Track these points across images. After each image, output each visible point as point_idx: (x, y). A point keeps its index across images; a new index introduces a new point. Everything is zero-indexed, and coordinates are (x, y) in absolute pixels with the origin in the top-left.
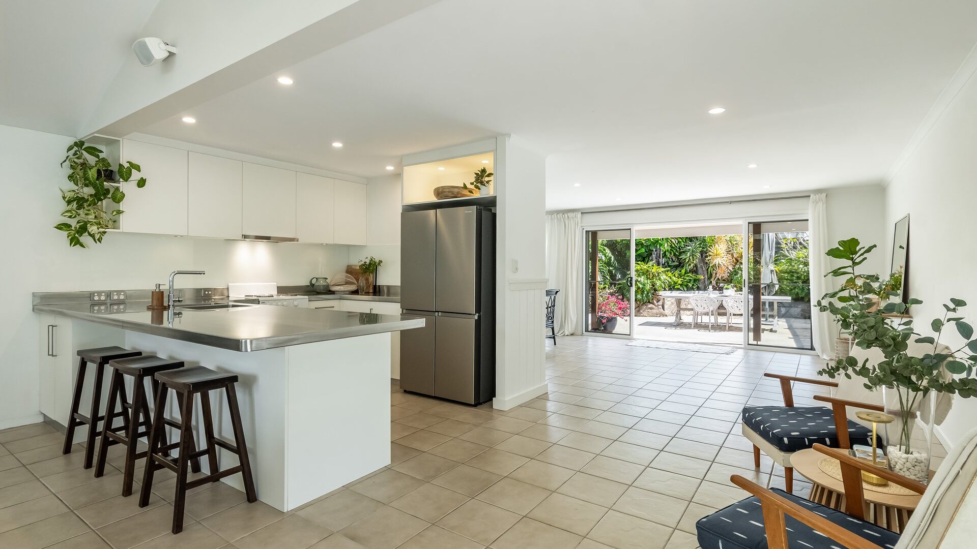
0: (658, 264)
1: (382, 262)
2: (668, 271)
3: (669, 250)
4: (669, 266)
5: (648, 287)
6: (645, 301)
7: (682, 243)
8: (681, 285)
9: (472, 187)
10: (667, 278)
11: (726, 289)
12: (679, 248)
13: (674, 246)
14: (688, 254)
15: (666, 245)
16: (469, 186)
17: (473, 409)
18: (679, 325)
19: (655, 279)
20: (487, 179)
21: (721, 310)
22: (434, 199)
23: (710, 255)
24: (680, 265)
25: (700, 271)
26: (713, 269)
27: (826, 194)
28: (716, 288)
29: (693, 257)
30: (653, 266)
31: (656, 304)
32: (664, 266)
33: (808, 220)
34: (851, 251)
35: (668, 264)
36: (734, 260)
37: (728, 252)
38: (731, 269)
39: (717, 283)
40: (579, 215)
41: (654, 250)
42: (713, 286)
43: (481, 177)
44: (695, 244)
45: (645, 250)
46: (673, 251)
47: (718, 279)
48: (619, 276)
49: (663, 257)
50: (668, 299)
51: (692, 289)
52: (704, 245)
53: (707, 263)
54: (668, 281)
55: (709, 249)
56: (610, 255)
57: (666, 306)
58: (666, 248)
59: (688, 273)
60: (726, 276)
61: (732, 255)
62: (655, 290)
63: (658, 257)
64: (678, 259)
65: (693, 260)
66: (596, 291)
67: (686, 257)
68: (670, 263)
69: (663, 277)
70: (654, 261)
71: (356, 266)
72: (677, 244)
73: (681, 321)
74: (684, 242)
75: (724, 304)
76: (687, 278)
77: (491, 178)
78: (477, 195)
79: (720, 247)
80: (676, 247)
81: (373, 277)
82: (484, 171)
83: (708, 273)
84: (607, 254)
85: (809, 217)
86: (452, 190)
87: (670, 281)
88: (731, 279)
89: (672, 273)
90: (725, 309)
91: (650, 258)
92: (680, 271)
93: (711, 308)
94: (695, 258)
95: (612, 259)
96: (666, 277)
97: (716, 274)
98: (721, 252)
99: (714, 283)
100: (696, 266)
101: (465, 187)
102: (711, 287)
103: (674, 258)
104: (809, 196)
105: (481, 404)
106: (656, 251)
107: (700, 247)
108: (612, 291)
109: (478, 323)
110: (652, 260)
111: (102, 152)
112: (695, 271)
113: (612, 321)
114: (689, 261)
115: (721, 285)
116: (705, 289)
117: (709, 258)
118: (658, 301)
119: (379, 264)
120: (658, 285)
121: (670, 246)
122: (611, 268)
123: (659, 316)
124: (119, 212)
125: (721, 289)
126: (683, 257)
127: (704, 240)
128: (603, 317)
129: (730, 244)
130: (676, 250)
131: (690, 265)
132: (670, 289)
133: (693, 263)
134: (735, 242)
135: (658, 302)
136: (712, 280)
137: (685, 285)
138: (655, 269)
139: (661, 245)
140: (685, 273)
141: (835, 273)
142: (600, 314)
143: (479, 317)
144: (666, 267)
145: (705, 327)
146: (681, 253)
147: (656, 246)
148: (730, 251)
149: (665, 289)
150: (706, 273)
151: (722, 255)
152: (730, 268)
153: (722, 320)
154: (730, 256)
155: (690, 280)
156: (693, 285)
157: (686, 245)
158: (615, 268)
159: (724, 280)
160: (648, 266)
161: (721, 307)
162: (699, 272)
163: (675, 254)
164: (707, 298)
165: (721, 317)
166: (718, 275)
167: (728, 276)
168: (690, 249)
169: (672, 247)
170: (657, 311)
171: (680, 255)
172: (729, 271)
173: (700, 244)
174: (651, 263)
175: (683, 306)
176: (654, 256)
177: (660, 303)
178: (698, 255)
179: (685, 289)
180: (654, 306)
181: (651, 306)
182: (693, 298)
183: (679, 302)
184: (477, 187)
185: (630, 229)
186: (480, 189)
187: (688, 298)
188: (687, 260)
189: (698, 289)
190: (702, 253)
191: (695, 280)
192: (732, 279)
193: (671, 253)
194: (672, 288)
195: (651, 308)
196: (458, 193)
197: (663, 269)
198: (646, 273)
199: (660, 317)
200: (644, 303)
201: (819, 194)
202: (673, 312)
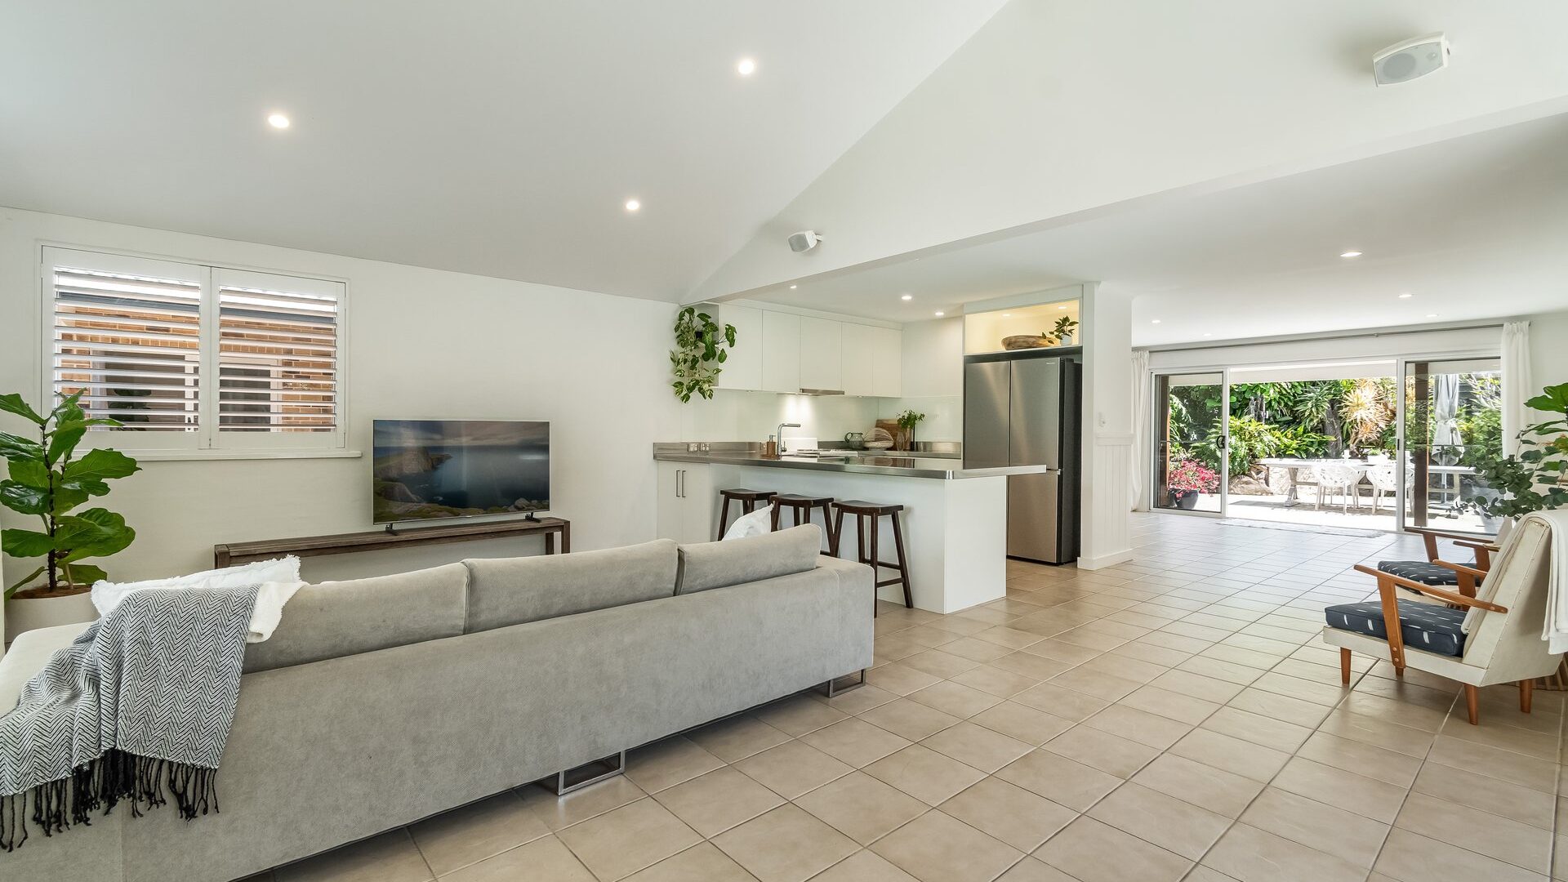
0: (1259, 419)
1: (924, 416)
2: (1274, 429)
3: (1277, 399)
4: (1277, 422)
5: (1243, 452)
6: (1237, 471)
7: (1300, 388)
8: (1297, 450)
9: (1053, 337)
10: (1274, 439)
11: (1373, 454)
12: (1294, 396)
13: (1284, 392)
14: (1310, 405)
15: (1272, 391)
16: (1048, 335)
17: (1056, 568)
18: (1293, 505)
19: (1253, 442)
20: (1069, 328)
21: (1364, 487)
22: (1002, 349)
23: (1346, 406)
24: (1296, 420)
25: (1329, 429)
26: (1352, 427)
27: (1530, 321)
28: (1357, 455)
29: (1317, 409)
30: (1250, 421)
31: (1256, 477)
32: (1269, 423)
33: (1499, 358)
34: (1565, 401)
35: (1275, 418)
36: (1389, 412)
37: (1378, 401)
38: (1384, 427)
39: (1358, 448)
40: (1147, 354)
41: (1253, 398)
42: (1351, 453)
43: (1063, 325)
44: (1322, 389)
45: (1237, 398)
46: (1283, 400)
47: (1361, 441)
48: (1194, 436)
49: (1266, 409)
50: (1277, 469)
51: (1316, 456)
52: (1336, 393)
53: (1341, 417)
54: (1275, 444)
55: (1345, 396)
56: (1181, 406)
57: (1271, 481)
58: (1272, 395)
59: (1309, 432)
60: (1374, 436)
61: (1386, 406)
62: (1254, 457)
63: (1259, 409)
64: (1292, 411)
65: (1318, 413)
66: (1166, 455)
67: (1305, 408)
68: (1278, 417)
69: (1267, 437)
70: (1253, 415)
71: (893, 420)
72: (1291, 389)
73: (1297, 501)
74: (1302, 386)
75: (1370, 477)
76: (1308, 440)
77: (1076, 327)
78: (1057, 344)
79: (1363, 394)
80: (1289, 393)
81: (910, 433)
82: (1066, 319)
83: (1342, 432)
84: (1175, 405)
85: (1502, 353)
86: (1027, 339)
87: (1278, 443)
88: (1382, 442)
89: (1282, 433)
90: (1372, 484)
91: (1245, 410)
92: (1296, 430)
93: (1348, 483)
94: (1321, 409)
95: (1184, 411)
96: (1271, 437)
97: (1357, 433)
98: (1367, 401)
99: (1353, 447)
100: (1322, 421)
101: (1044, 336)
102: (1347, 452)
103: (1285, 411)
104: (1502, 325)
105: (1062, 564)
106: (1255, 400)
107: (1330, 394)
108: (1189, 455)
109: (1060, 478)
110: (1249, 413)
111: (710, 317)
112: (1321, 429)
113: (1190, 496)
114: (1310, 414)
115: (1366, 451)
116: (1338, 456)
117: (1344, 410)
118: (1259, 472)
119: (920, 418)
120: (1259, 448)
121: (1279, 392)
122: (1181, 425)
123: (1260, 493)
124: (718, 371)
125: (1364, 457)
126: (1301, 408)
127: (1336, 384)
128: (1176, 490)
129: (1381, 388)
130: (1289, 399)
131: (1312, 420)
132: (1278, 456)
133: (1317, 417)
134: (1391, 386)
135: (1257, 474)
136: (1350, 442)
137: (1304, 450)
138: (1253, 427)
139: (1263, 391)
140: (1304, 432)
141: (1539, 430)
142: (1171, 487)
143: (1061, 472)
144: (1271, 424)
145: (1339, 509)
146: (1296, 403)
147: (1256, 393)
148: (1382, 399)
149: (1270, 456)
150: (1339, 432)
151: (1367, 406)
152: (1382, 425)
153: (1365, 501)
154: (1382, 406)
155: (1312, 442)
156: (1317, 450)
157: (1306, 392)
158: (1188, 424)
159: (1371, 444)
160: (1242, 421)
161: (1364, 481)
162: (1327, 431)
163: (1286, 405)
164: (1341, 467)
165: (1364, 498)
166: (1360, 436)
167: (1378, 438)
168: (1311, 397)
169: (1282, 394)
170: (1258, 487)
171: (1294, 406)
172: (1378, 429)
173: (1330, 389)
174: (1246, 418)
175: (1300, 478)
176: (1252, 407)
177: (1262, 475)
178: (1327, 406)
179: (1304, 456)
180: (1251, 480)
181: (1246, 479)
182: (1318, 468)
183: (1294, 472)
184: (1057, 336)
185: (1222, 372)
186: (1061, 339)
187: (1306, 467)
188: (1307, 413)
189: (1326, 455)
190: (1332, 402)
191: (1320, 443)
192: (1385, 442)
193: (1279, 403)
194: (1281, 453)
195: (1247, 483)
196: (1034, 343)
197: (1267, 427)
198: (1239, 432)
199: (1261, 495)
200: (1235, 475)
201: (1518, 323)
202: (1283, 489)
